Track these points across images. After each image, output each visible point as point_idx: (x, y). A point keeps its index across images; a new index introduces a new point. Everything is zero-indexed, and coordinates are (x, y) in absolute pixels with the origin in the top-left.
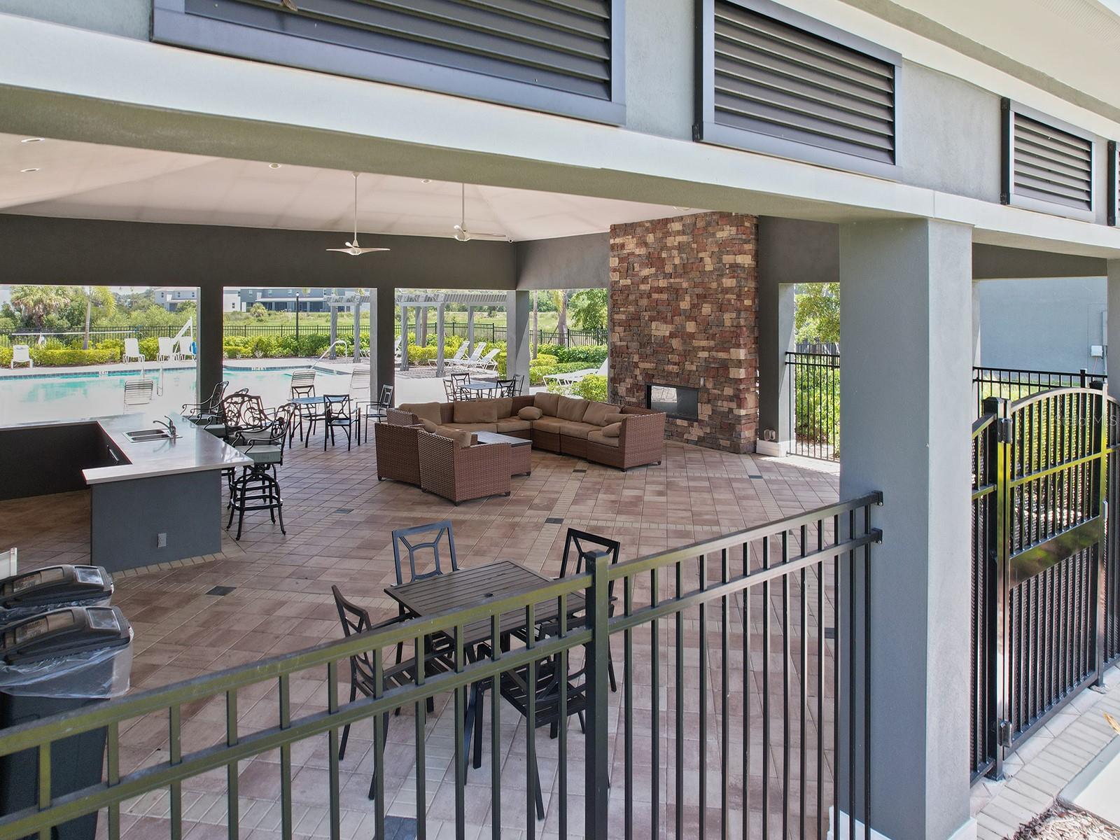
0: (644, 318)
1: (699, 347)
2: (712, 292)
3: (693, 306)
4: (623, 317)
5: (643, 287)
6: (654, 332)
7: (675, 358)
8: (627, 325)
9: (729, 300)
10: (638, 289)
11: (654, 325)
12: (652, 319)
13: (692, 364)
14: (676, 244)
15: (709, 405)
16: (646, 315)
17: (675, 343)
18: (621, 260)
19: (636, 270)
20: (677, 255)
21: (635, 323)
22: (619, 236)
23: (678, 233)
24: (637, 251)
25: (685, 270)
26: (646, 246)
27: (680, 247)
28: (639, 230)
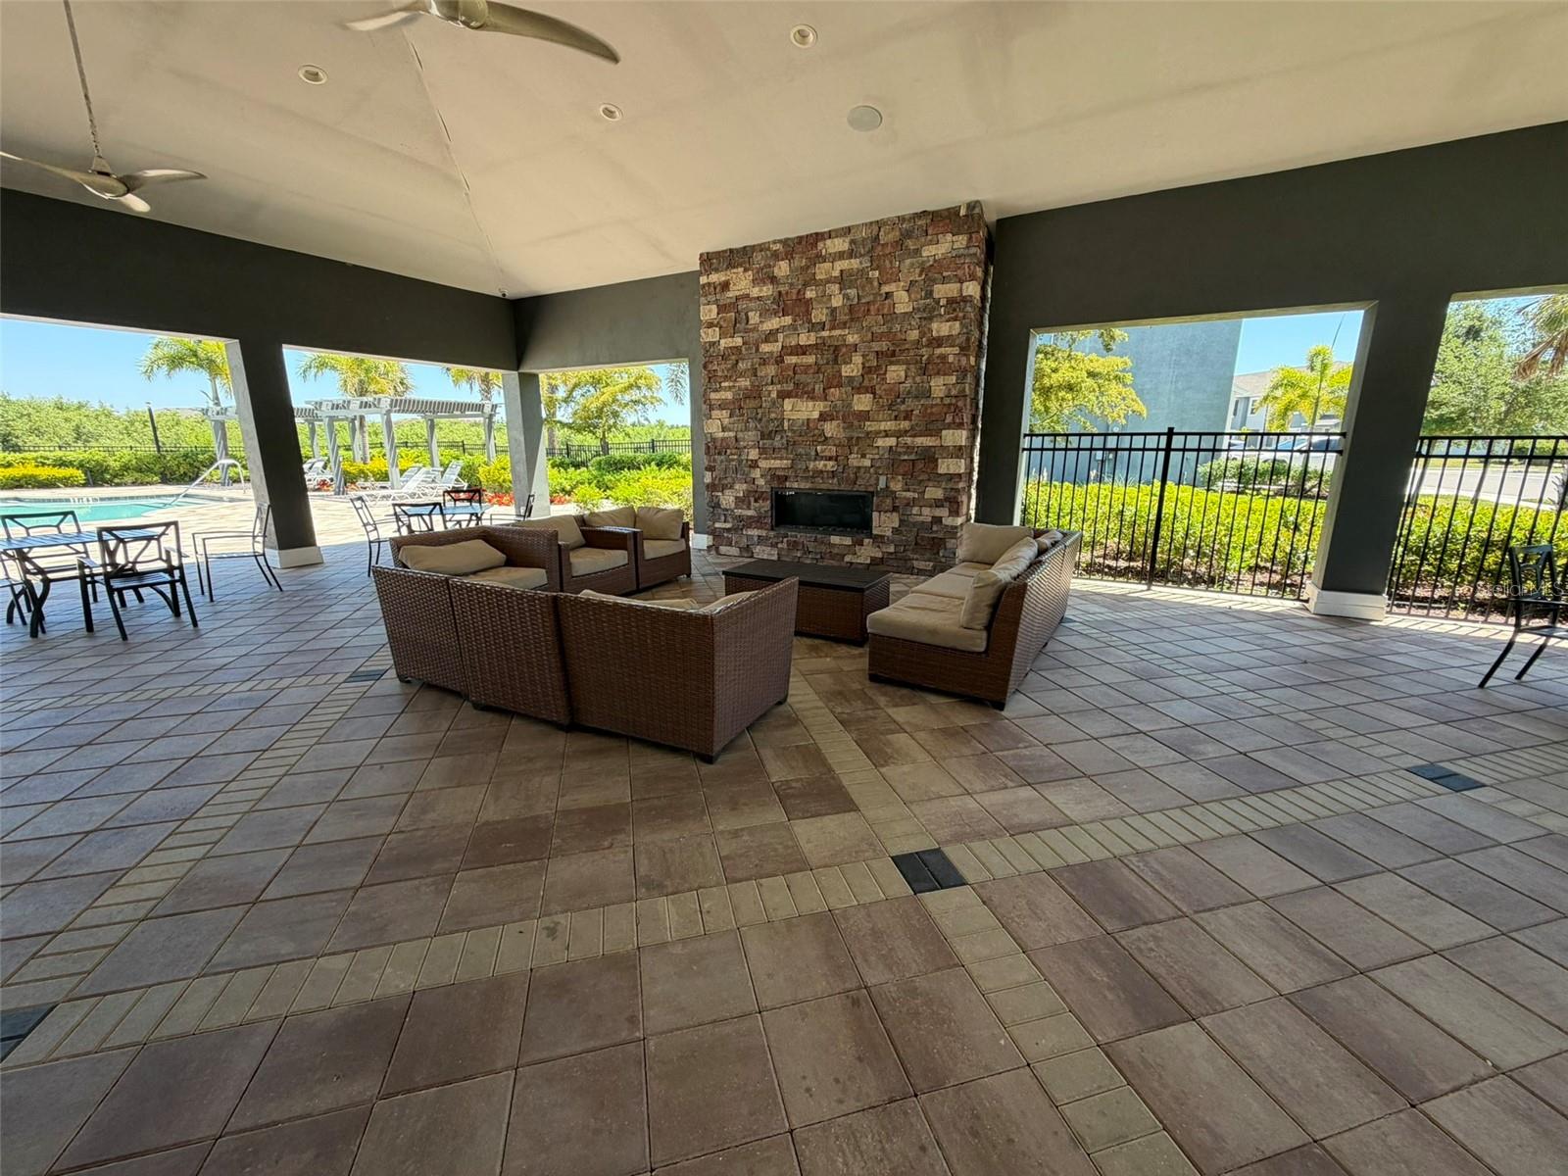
0: (769, 395)
1: (878, 433)
2: (907, 346)
3: (867, 370)
4: (729, 395)
5: (765, 348)
6: (787, 415)
7: (832, 451)
8: (734, 407)
9: (943, 357)
10: (757, 350)
11: (788, 404)
12: (783, 395)
13: (864, 456)
14: (836, 273)
15: (894, 514)
16: (774, 391)
17: (830, 428)
18: (722, 309)
19: (751, 322)
20: (837, 292)
21: (751, 403)
22: (717, 270)
23: (841, 256)
24: (755, 292)
25: (854, 314)
26: (772, 283)
27: (844, 280)
28: (758, 257)
